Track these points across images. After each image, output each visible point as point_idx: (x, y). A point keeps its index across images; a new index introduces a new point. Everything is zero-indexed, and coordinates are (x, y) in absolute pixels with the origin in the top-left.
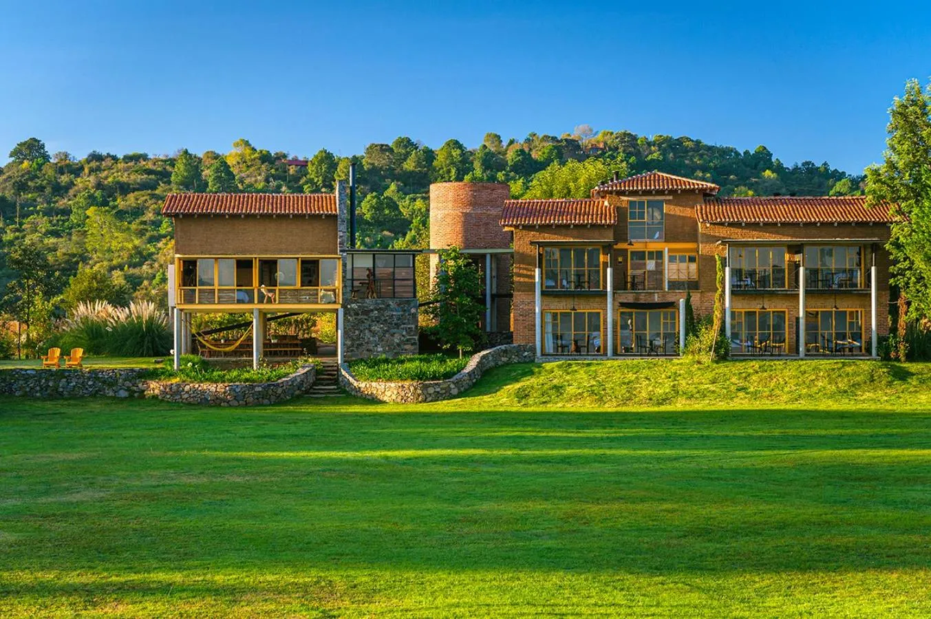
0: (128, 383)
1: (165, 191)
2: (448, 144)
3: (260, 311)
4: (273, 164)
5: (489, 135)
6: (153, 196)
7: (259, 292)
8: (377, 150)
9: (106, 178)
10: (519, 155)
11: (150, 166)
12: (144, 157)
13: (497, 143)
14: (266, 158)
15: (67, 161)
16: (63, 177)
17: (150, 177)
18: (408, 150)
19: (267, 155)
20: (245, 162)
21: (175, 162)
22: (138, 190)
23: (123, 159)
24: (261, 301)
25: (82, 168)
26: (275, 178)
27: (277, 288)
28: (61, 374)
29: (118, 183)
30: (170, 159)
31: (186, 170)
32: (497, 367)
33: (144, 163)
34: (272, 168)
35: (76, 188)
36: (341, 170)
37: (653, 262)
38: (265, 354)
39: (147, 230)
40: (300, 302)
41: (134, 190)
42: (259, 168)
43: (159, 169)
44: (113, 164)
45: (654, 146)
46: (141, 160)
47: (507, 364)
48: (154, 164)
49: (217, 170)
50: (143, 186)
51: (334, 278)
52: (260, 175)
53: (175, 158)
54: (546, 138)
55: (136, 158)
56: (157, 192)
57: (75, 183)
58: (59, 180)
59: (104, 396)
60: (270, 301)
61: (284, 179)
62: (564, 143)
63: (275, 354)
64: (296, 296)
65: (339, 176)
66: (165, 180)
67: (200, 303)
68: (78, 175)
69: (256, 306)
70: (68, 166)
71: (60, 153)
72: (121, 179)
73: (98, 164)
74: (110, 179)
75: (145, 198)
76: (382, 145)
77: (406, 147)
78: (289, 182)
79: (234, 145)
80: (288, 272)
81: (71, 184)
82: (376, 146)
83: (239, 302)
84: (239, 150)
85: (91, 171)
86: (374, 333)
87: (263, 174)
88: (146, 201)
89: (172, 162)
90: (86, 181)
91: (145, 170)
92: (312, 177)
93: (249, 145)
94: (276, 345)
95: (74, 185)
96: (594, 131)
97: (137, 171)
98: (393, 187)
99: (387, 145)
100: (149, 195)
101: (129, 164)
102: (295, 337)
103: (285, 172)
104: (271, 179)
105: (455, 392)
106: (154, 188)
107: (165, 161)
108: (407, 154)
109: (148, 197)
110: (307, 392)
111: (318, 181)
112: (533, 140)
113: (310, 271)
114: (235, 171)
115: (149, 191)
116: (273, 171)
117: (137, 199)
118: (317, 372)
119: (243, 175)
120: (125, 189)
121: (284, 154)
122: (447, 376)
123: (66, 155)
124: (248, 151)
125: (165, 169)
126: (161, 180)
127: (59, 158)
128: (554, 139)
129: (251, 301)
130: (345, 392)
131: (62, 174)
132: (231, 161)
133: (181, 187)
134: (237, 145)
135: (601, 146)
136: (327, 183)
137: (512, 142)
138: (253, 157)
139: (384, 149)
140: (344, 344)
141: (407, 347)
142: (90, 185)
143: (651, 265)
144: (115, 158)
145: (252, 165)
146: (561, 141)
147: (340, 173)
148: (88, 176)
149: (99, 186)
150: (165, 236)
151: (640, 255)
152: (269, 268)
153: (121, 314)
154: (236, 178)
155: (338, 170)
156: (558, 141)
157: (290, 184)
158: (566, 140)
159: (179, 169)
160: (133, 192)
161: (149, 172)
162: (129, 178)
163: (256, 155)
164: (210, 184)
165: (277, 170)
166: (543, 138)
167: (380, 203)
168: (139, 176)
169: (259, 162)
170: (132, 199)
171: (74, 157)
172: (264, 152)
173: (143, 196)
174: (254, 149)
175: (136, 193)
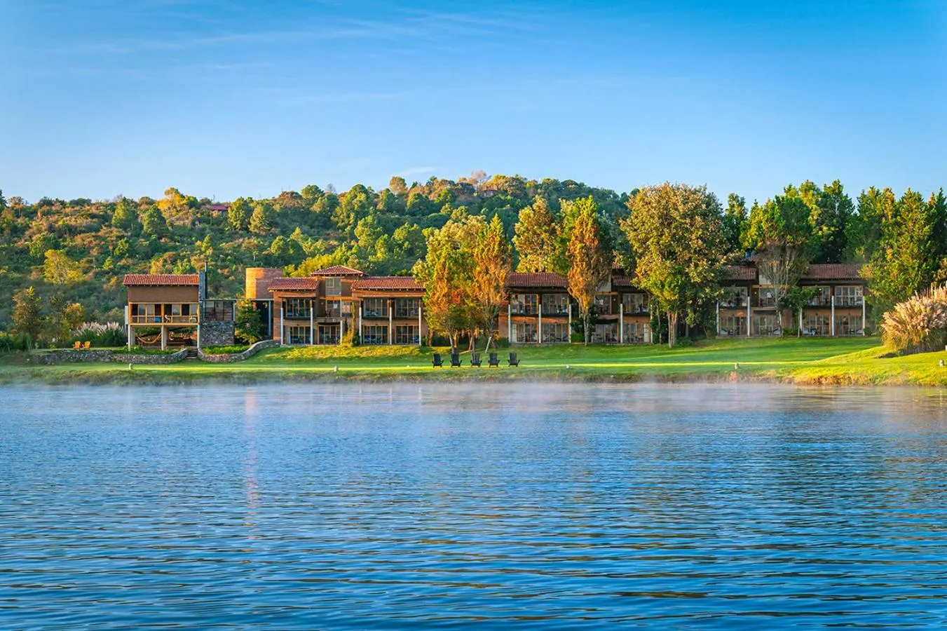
0: (109, 356)
1: (107, 233)
2: (355, 188)
3: (165, 326)
4: (199, 209)
5: (394, 179)
6: (96, 237)
7: (165, 318)
8: (288, 197)
9: (56, 222)
10: (416, 199)
11: (94, 210)
12: (88, 202)
13: (402, 186)
14: (193, 204)
15: (21, 205)
16: (19, 220)
17: (94, 220)
18: (316, 196)
19: (193, 202)
20: (175, 207)
21: (115, 207)
22: (84, 232)
23: (70, 204)
24: (165, 322)
25: (35, 212)
26: (200, 220)
27: (172, 316)
28: (81, 352)
29: (67, 226)
30: (110, 204)
31: (124, 215)
32: (264, 349)
33: (89, 208)
34: (197, 213)
35: (31, 230)
36: (256, 215)
37: (336, 305)
38: (168, 345)
39: (92, 267)
40: (181, 322)
41: (81, 232)
42: (186, 214)
43: (101, 213)
44: (61, 209)
45: (541, 188)
46: (86, 205)
47: (268, 348)
48: (97, 209)
49: (151, 216)
50: (89, 229)
51: (196, 310)
52: (187, 218)
53: (115, 202)
54: (444, 182)
55: (81, 202)
56: (100, 234)
57: (30, 225)
58: (16, 223)
59: (99, 361)
60: (169, 322)
61: (208, 222)
62: (460, 187)
63: (172, 345)
64: (180, 320)
65: (254, 220)
66: (107, 224)
67: (139, 322)
68: (32, 219)
69: (163, 324)
70: (22, 210)
71: (14, 198)
72: (70, 223)
73: (48, 208)
74: (60, 223)
75: (90, 239)
76: (293, 193)
77: (314, 193)
78: (213, 225)
79: (165, 192)
80: (177, 309)
81: (28, 227)
82: (287, 194)
83: (156, 322)
84: (169, 197)
85: (44, 214)
86: (214, 336)
87: (190, 218)
88: (91, 242)
89: (113, 206)
90: (40, 223)
91: (90, 214)
92: (232, 220)
93: (178, 193)
94: (172, 341)
95: (30, 228)
96: (488, 176)
97: (82, 215)
98: (298, 230)
99: (297, 193)
100: (94, 236)
101: (75, 209)
102: (182, 338)
103: (209, 216)
104: (197, 223)
105: (243, 358)
106: (97, 230)
107: (106, 206)
108: (315, 200)
109: (92, 239)
110: (184, 359)
111: (237, 224)
112: (433, 184)
113: (186, 310)
114: (165, 215)
115: (94, 234)
116: (199, 215)
117: (83, 240)
118: (189, 351)
119: (173, 219)
120: (73, 231)
121: (209, 200)
122: (240, 352)
123: (20, 200)
124: (177, 198)
125: (106, 212)
126: (103, 223)
127: (13, 201)
128: (451, 183)
129: (161, 322)
130: (200, 359)
131: (18, 217)
132: (162, 207)
133: (121, 230)
134: (167, 193)
135: (495, 188)
136: (244, 226)
137: (415, 185)
138: (182, 203)
139: (294, 195)
140: (200, 340)
141: (229, 341)
142: (43, 228)
143: (335, 306)
144: (63, 203)
145: (180, 210)
146: (458, 184)
147: (255, 218)
148: (41, 220)
149: (51, 229)
150: (108, 273)
151: (331, 302)
152: (168, 309)
153: (104, 328)
154: (167, 221)
155: (254, 215)
156: (454, 185)
157: (213, 227)
158: (462, 184)
159: (118, 214)
160: (80, 234)
161: (93, 216)
162: (76, 221)
163: (185, 201)
164: (145, 227)
165: (202, 214)
166: (441, 182)
167: (286, 244)
168: (85, 220)
169: (187, 207)
170: (79, 240)
171: (26, 202)
172: (191, 199)
173: (89, 238)
174: (183, 197)
175: (82, 235)
